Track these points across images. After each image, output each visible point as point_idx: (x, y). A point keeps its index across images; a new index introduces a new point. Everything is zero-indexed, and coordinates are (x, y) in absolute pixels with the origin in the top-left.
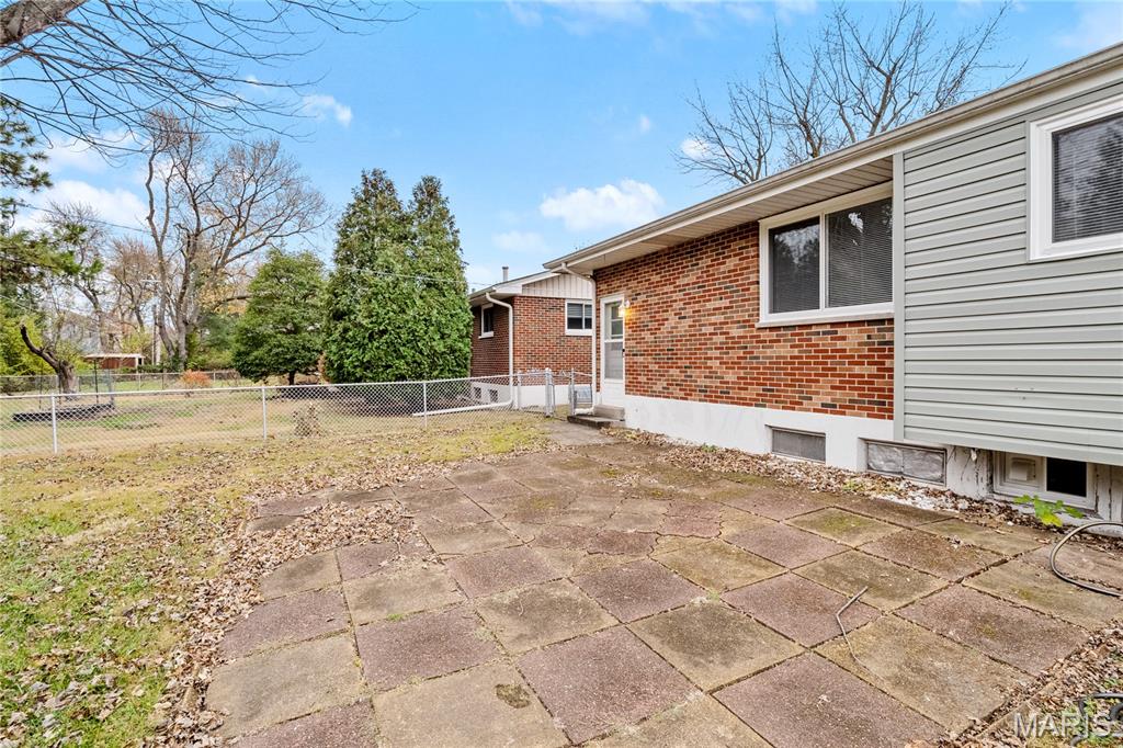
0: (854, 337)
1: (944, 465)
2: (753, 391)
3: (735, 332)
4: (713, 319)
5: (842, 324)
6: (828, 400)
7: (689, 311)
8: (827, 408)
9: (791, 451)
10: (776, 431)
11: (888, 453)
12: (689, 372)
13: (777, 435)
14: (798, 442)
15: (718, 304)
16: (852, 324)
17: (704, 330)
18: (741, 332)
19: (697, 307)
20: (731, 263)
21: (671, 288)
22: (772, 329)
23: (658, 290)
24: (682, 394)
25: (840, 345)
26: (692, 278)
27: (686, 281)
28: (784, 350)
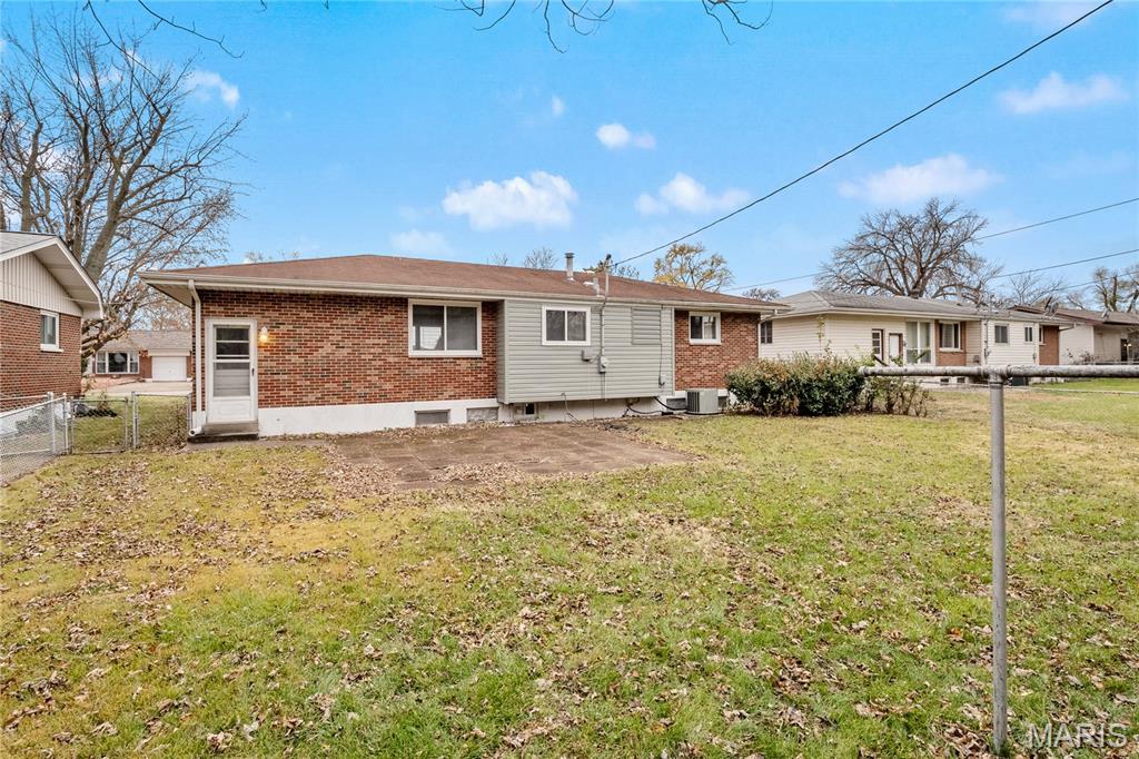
0: (464, 365)
1: (497, 414)
2: (405, 393)
3: (391, 359)
4: (372, 350)
5: (459, 359)
6: (452, 393)
7: (348, 343)
8: (451, 397)
9: (429, 422)
10: (418, 414)
11: (476, 413)
12: (347, 385)
13: (420, 416)
14: (432, 417)
15: (376, 341)
16: (463, 359)
17: (363, 357)
18: (396, 360)
19: (356, 341)
20: (388, 318)
21: (328, 325)
22: (419, 359)
23: (309, 324)
24: (341, 401)
25: (457, 368)
26: (351, 321)
27: (345, 322)
28: (428, 370)
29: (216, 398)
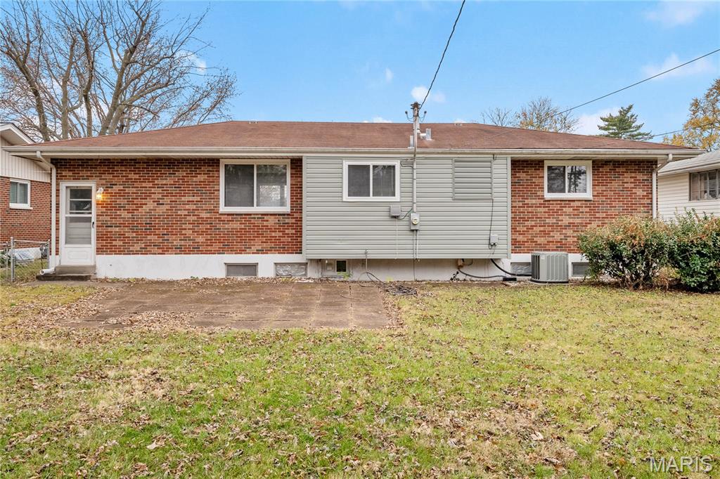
0: (272, 221)
1: (306, 270)
2: (216, 246)
3: (204, 215)
4: (187, 207)
5: (267, 215)
6: (260, 248)
7: (167, 200)
8: (258, 252)
9: (238, 274)
10: (229, 266)
11: (285, 268)
12: (166, 237)
13: (230, 268)
14: (242, 269)
15: (191, 198)
16: (271, 215)
17: (179, 212)
18: (208, 215)
19: (174, 199)
20: (201, 178)
21: (151, 185)
22: (228, 215)
23: (136, 184)
24: (160, 251)
25: (265, 223)
26: (169, 181)
27: (164, 182)
28: (236, 225)
29: (67, 246)
